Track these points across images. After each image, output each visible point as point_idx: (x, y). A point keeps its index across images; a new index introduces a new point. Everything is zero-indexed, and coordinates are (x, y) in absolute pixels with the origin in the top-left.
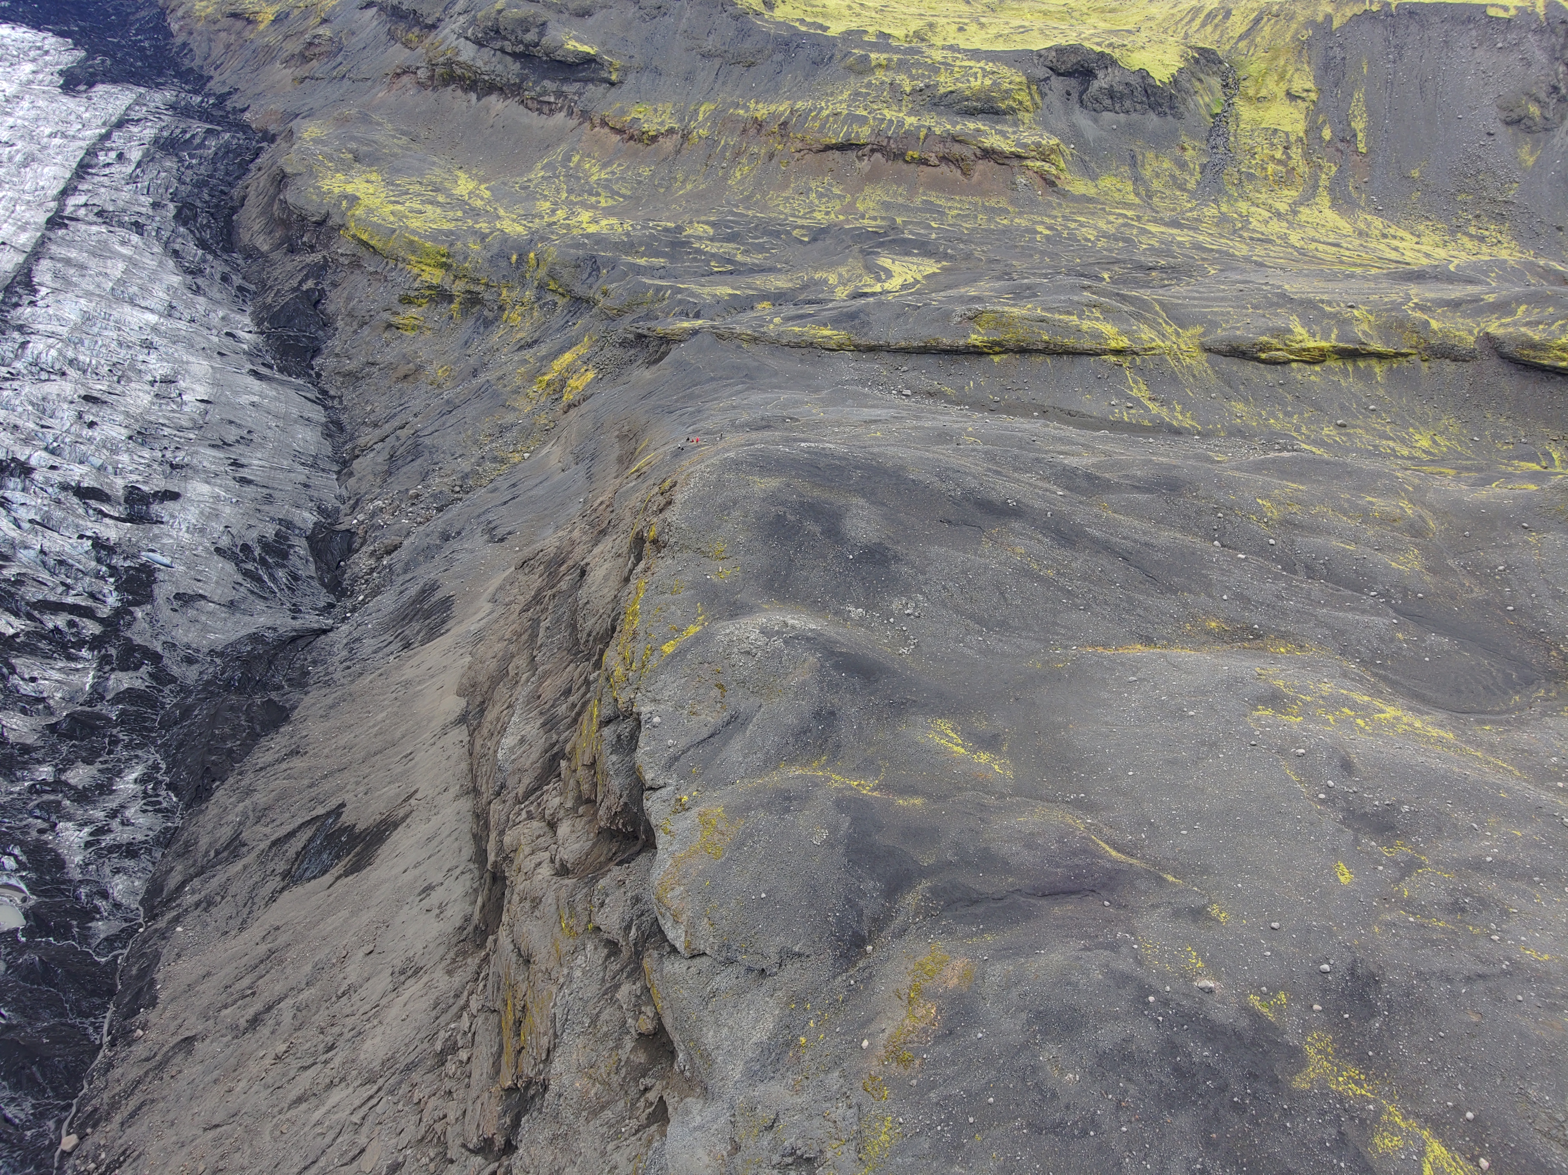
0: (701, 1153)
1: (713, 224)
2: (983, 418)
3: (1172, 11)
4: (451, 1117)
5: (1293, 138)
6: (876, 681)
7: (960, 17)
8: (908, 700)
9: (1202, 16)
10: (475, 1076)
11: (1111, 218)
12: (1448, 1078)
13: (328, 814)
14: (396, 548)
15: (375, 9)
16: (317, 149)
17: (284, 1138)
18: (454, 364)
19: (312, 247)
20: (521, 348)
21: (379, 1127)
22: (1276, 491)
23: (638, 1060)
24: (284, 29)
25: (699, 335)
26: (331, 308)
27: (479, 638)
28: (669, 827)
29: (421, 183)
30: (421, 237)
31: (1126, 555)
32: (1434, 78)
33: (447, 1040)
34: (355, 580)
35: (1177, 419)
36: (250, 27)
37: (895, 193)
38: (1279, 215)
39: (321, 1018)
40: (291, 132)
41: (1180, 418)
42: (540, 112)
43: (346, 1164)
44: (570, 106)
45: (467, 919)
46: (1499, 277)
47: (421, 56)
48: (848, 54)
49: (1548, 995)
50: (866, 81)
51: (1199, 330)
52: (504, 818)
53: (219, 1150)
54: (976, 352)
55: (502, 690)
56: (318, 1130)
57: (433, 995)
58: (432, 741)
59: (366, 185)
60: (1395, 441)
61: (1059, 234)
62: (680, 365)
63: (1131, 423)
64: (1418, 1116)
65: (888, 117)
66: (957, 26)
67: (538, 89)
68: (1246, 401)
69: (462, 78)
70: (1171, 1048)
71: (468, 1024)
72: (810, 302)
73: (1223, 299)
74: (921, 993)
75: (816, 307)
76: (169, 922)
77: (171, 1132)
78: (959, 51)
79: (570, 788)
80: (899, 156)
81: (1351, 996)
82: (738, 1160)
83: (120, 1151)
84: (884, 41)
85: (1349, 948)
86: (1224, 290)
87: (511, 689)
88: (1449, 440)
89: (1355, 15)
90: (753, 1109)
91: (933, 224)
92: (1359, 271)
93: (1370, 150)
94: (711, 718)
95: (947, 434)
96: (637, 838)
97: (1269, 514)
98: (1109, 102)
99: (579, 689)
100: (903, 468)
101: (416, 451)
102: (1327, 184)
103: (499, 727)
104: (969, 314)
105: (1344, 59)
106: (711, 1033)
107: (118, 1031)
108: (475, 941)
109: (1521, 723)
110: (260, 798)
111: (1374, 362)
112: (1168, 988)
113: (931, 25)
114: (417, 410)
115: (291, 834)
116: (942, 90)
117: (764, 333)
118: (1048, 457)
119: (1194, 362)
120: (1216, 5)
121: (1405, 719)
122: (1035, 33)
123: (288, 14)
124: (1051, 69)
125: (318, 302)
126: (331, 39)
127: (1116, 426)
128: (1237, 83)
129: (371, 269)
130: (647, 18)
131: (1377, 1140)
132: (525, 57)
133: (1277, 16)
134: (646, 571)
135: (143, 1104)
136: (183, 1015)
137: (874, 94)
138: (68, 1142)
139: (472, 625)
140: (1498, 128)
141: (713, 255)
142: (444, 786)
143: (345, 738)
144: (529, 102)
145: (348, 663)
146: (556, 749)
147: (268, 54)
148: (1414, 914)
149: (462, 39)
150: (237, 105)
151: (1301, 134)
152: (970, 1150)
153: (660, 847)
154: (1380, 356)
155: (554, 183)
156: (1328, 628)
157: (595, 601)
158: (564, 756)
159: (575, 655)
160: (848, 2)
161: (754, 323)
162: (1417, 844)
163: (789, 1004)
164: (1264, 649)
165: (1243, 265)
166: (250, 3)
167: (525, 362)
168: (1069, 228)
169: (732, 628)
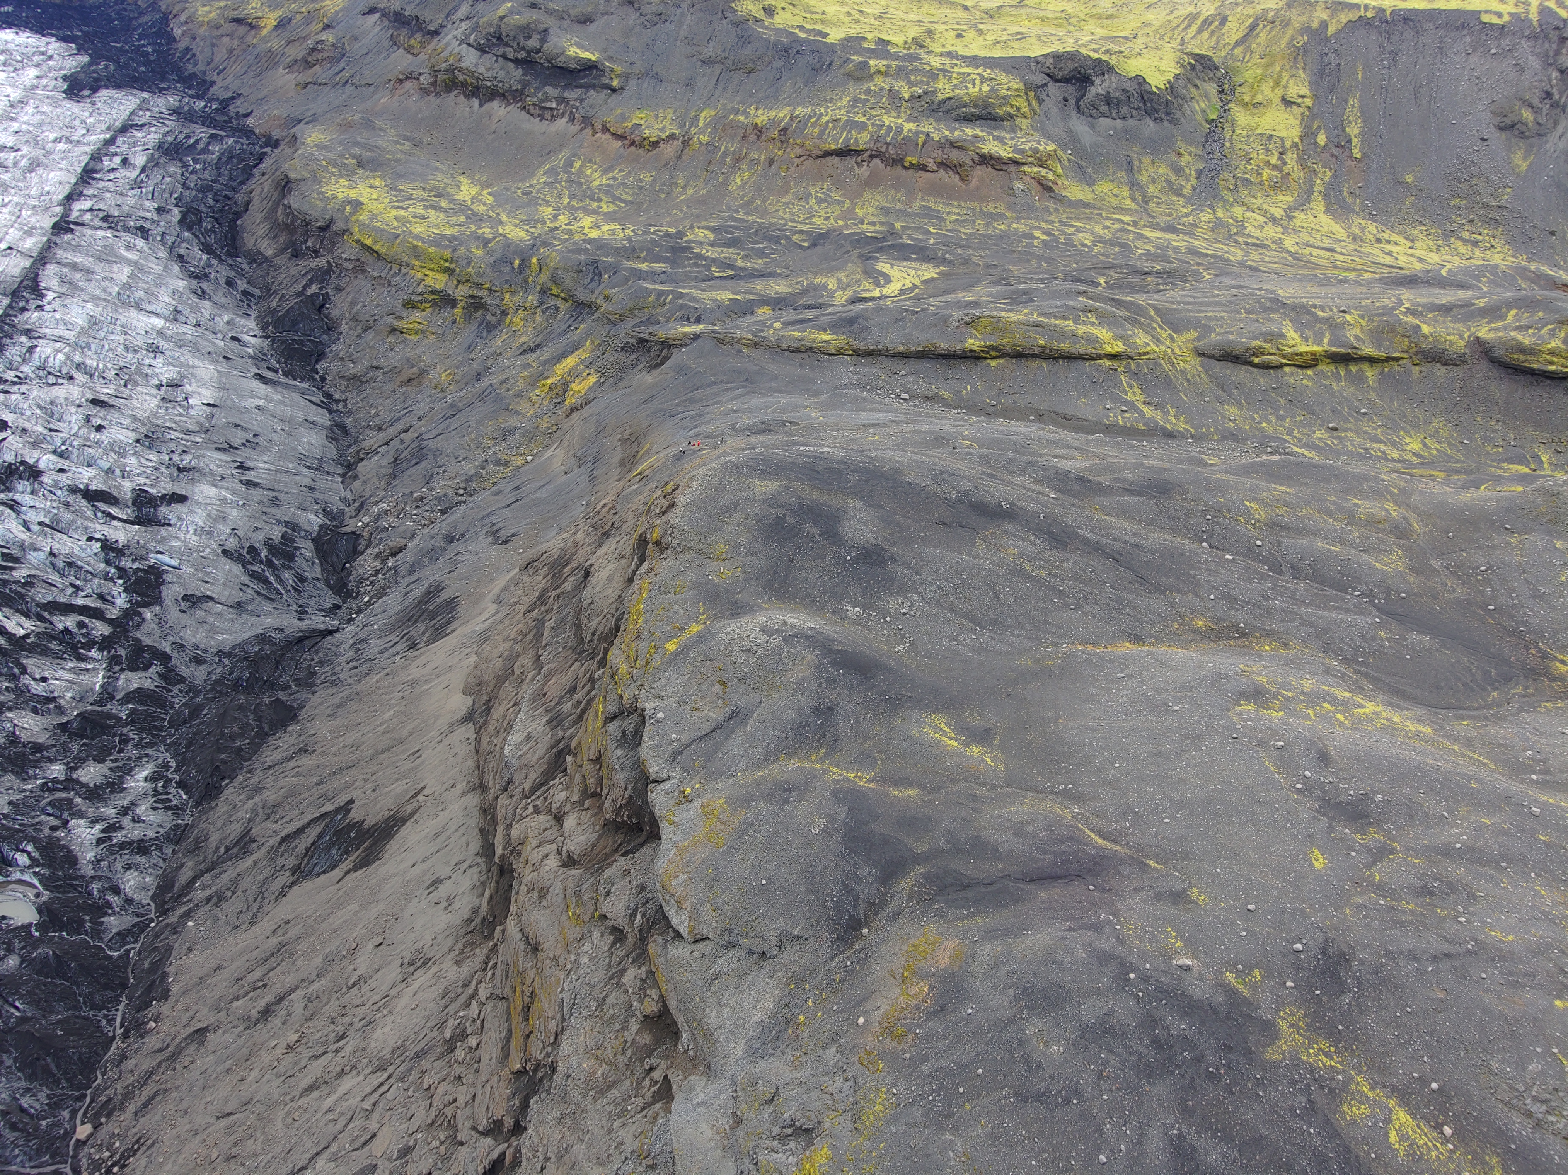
0: (704, 1127)
1: (713, 230)
2: (979, 422)
3: (1168, 18)
4: (461, 1101)
5: (1288, 144)
6: (872, 678)
7: (958, 23)
8: (903, 696)
9: (1199, 22)
10: (485, 1060)
11: (1108, 223)
12: (1414, 1050)
13: (337, 811)
14: (401, 549)
15: (377, 15)
16: (321, 155)
17: (296, 1125)
18: (458, 368)
19: (316, 252)
20: (524, 352)
21: (390, 1113)
22: (1264, 494)
23: (643, 1042)
24: (287, 34)
25: (700, 340)
26: (335, 313)
27: (484, 638)
28: (673, 818)
29: (424, 189)
30: (424, 242)
31: (1117, 556)
32: (1428, 84)
33: (456, 1028)
34: (360, 581)
35: (1171, 423)
36: (253, 32)
37: (894, 198)
38: (1274, 220)
39: (331, 1009)
40: (294, 136)
41: (1174, 421)
42: (542, 118)
43: (357, 1149)
44: (571, 112)
45: (475, 911)
46: (1490, 282)
47: (424, 61)
48: (847, 61)
49: (1511, 973)
50: (865, 87)
51: (1193, 334)
52: (511, 812)
53: (232, 1138)
54: (972, 357)
55: (508, 689)
56: (330, 1116)
57: (442, 985)
58: (439, 739)
59: (369, 190)
60: (1386, 444)
61: (1057, 240)
62: (682, 370)
63: (1126, 427)
64: (1384, 1086)
65: (887, 123)
66: (955, 33)
67: (540, 95)
68: (1239, 405)
69: (464, 84)
70: (1150, 1021)
71: (477, 1012)
72: (809, 307)
73: (1217, 304)
74: (914, 972)
75: (815, 312)
76: (180, 917)
77: (186, 1120)
78: (957, 57)
79: (576, 782)
80: (898, 162)
81: (1323, 973)
82: (740, 1132)
83: (134, 1140)
84: (883, 48)
85: (1322, 929)
86: (1218, 295)
87: (517, 687)
88: (1440, 443)
89: (1350, 21)
90: (754, 1084)
91: (931, 229)
92: (1351, 275)
93: (1365, 155)
94: (713, 713)
95: (944, 438)
96: (642, 829)
97: (1257, 516)
98: (1106, 108)
99: (584, 686)
100: (899, 471)
101: (420, 454)
102: (1322, 189)
103: (505, 725)
104: (966, 319)
105: (1339, 65)
106: (714, 1013)
107: (130, 1023)
108: (483, 932)
109: (1498, 719)
110: (270, 796)
111: (1365, 366)
112: (1148, 966)
113: (930, 32)
114: (421, 413)
115: (301, 831)
116: (940, 97)
117: (764, 338)
118: (1041, 461)
119: (1187, 367)
120: (1212, 12)
121: (1384, 714)
122: (1033, 40)
123: (290, 20)
124: (1048, 75)
125: (323, 306)
126: (334, 45)
127: (1111, 430)
128: (1233, 89)
129: (375, 274)
130: (648, 25)
131: (1345, 1108)
132: (527, 63)
133: (1273, 22)
134: (649, 571)
135: (156, 1094)
136: (195, 1008)
137: (873, 100)
138: (83, 1131)
139: (477, 625)
140: (1492, 133)
141: (714, 260)
142: (451, 782)
143: (353, 736)
144: (531, 108)
145: (355, 663)
146: (561, 745)
147: (271, 59)
148: (1385, 897)
149: (465, 46)
150: (240, 110)
151: (1296, 140)
152: (960, 1118)
153: (664, 837)
154: (1372, 361)
155: (556, 188)
156: (1312, 627)
157: (600, 601)
158: (569, 752)
159: (580, 653)
160: (847, 9)
161: (754, 328)
162: (1389, 831)
163: (787, 985)
164: (1249, 647)
165: (1238, 270)
166: (253, 8)
167: (528, 366)
168: (1065, 233)
169: (733, 627)
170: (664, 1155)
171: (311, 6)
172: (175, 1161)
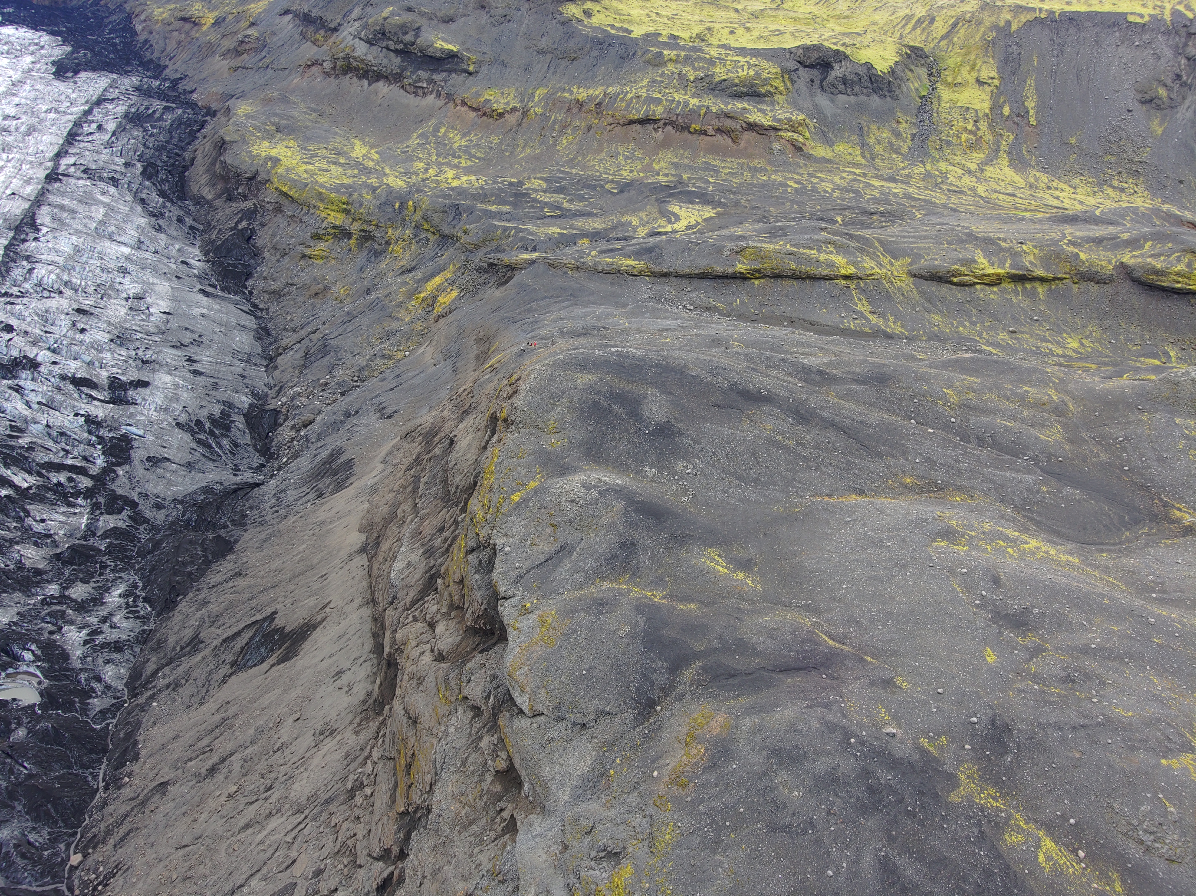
0: (540, 852)
1: (546, 180)
2: (746, 327)
3: (890, 18)
4: (360, 835)
5: (981, 114)
6: (664, 521)
7: (731, 23)
8: (687, 535)
9: (913, 21)
10: (377, 805)
11: (844, 175)
12: (1058, 795)
13: (264, 619)
14: (310, 422)
15: (291, 16)
16: (248, 123)
17: (236, 853)
18: (353, 284)
19: (245, 197)
20: (402, 273)
21: (306, 844)
22: (957, 383)
23: (495, 790)
24: (222, 30)
25: (536, 265)
26: (260, 243)
27: (374, 490)
28: (517, 625)
29: (327, 149)
30: (327, 190)
31: (847, 430)
32: (1087, 68)
33: (355, 781)
34: (280, 446)
35: (890, 327)
36: (196, 28)
37: (682, 156)
38: (969, 172)
39: (262, 767)
40: (228, 109)
41: (893, 326)
42: (416, 94)
43: (282, 871)
44: (438, 90)
45: (369, 694)
46: (1132, 220)
47: (326, 52)
48: (646, 51)
49: (1130, 740)
50: (660, 72)
51: (908, 260)
52: (396, 621)
53: (189, 863)
54: (741, 277)
55: (393, 528)
56: (261, 847)
57: (344, 749)
58: (341, 565)
59: (286, 150)
60: (1052, 343)
61: (805, 187)
62: (522, 287)
63: (856, 331)
64: (1036, 821)
65: (677, 99)
66: (729, 30)
67: (414, 77)
68: (942, 313)
69: (357, 69)
70: (865, 773)
71: (371, 769)
72: (618, 239)
73: (925, 237)
74: (694, 738)
75: (623, 243)
76: (147, 699)
77: (152, 851)
78: (730, 49)
79: (445, 598)
80: (685, 128)
81: (992, 739)
82: (567, 856)
83: (114, 865)
84: (674, 41)
85: (991, 706)
86: (927, 230)
87: (400, 527)
88: (1093, 342)
89: (1028, 21)
90: (577, 821)
91: (710, 179)
92: (1028, 215)
93: (1039, 123)
94: (546, 548)
95: (719, 340)
96: (493, 634)
97: (952, 400)
98: (843, 87)
99: (450, 527)
100: (685, 367)
101: (324, 350)
102: (1006, 148)
103: (391, 555)
104: (736, 249)
105: (1019, 54)
106: (548, 769)
107: (110, 778)
108: (375, 710)
109: (1130, 552)
110: (214, 608)
111: (1037, 284)
112: (864, 733)
113: (709, 29)
114: (325, 319)
115: (237, 634)
116: (717, 79)
117: (584, 263)
118: (792, 358)
119: (903, 285)
120: (924, 13)
121: (1043, 548)
122: (788, 35)
123: (224, 19)
124: (799, 62)
125: (250, 238)
126: (257, 38)
127: (845, 332)
128: (939, 72)
129: (290, 213)
130: (496, 24)
131: (1006, 837)
132: (404, 53)
133: (970, 22)
134: (499, 441)
135: (130, 831)
136: (159, 767)
137: (666, 81)
138: (75, 859)
139: (369, 480)
140: (1135, 105)
141: (546, 204)
142: (350, 598)
143: (276, 564)
144: (408, 87)
145: (276, 509)
146: (433, 571)
147: (210, 49)
148: (1038, 684)
149: (357, 40)
150: (186, 88)
151: (987, 111)
152: (727, 844)
153: (510, 639)
154: (1042, 280)
155: (427, 148)
156: (991, 483)
157: (462, 463)
158: (439, 576)
159: (447, 502)
160: (647, 12)
161: (577, 255)
162: (1043, 635)
163: (602, 747)
164: (945, 498)
165: (942, 211)
166: (196, 10)
167: (406, 283)
168: (812, 183)
169: (561, 483)
170: (511, 873)
171: (241, 9)
172: (145, 881)
